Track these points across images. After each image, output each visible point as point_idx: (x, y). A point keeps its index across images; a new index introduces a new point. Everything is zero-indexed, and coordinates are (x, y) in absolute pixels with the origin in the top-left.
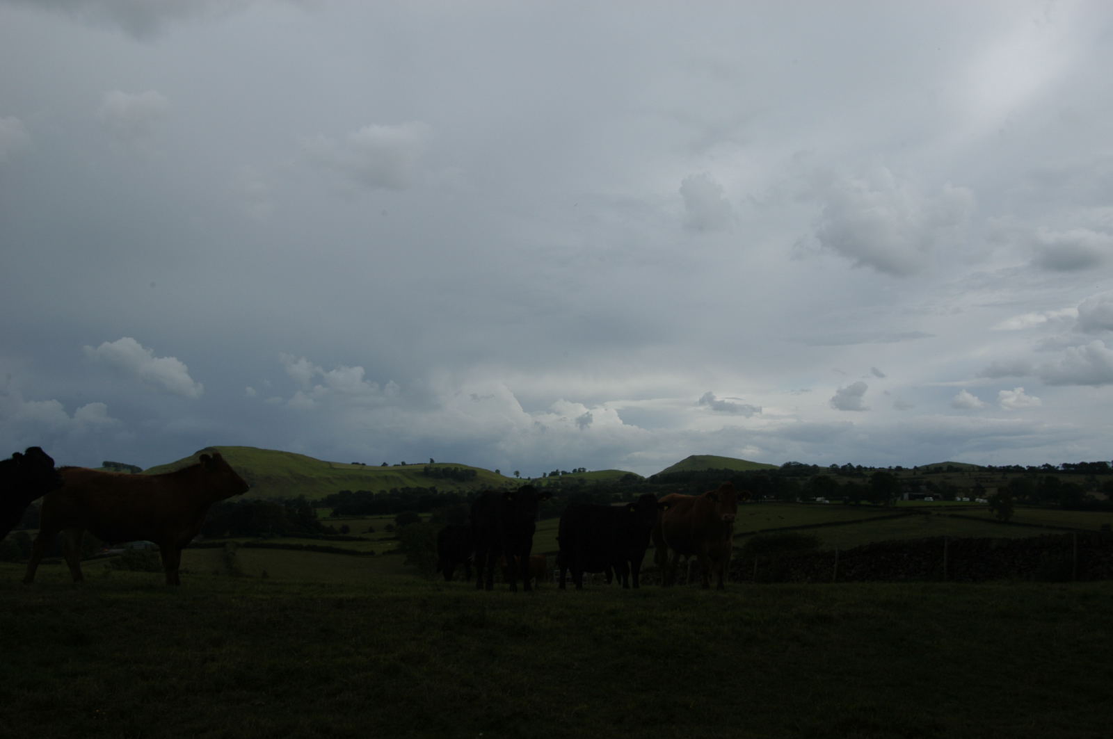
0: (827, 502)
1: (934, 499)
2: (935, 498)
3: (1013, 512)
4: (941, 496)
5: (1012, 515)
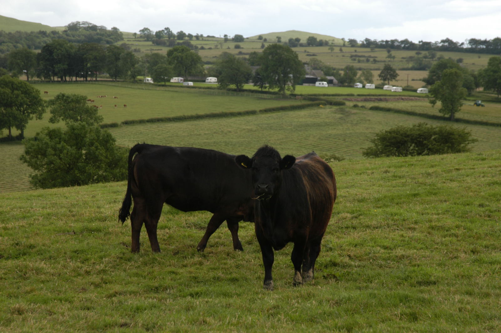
0: (191, 84)
1: (328, 83)
2: (330, 82)
3: (461, 105)
4: (335, 81)
5: (460, 110)
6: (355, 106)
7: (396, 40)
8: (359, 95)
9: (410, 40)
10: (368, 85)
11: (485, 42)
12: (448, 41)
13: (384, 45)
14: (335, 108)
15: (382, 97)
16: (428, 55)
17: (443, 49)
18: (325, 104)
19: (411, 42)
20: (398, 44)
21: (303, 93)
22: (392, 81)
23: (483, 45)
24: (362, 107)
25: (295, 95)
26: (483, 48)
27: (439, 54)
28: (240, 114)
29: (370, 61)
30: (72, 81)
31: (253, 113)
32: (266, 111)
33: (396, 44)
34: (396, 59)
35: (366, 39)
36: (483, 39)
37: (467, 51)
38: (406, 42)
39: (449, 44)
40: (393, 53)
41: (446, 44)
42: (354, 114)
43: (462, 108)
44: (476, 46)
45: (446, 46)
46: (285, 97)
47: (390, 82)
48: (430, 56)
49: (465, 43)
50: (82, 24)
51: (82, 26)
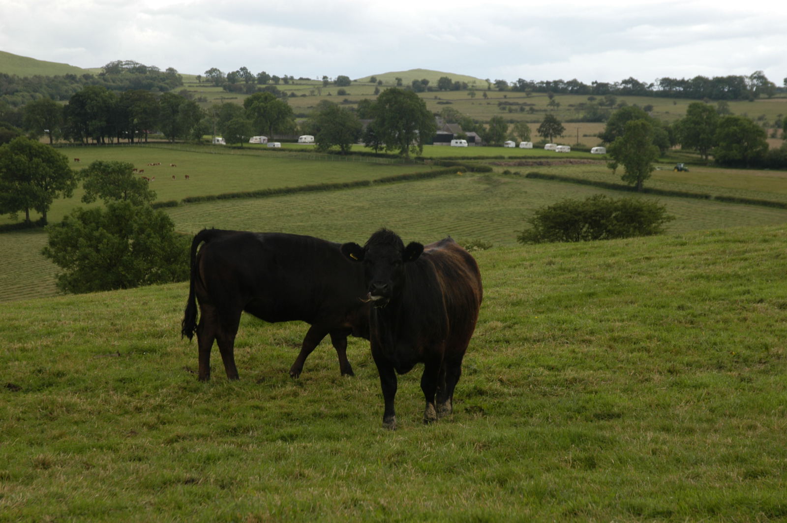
0: (278, 145)
1: (468, 142)
2: (471, 140)
3: (652, 169)
4: (478, 138)
5: (650, 176)
6: (506, 173)
7: (561, 81)
8: (510, 158)
9: (579, 81)
10: (523, 144)
11: (682, 83)
12: (632, 81)
13: (544, 87)
14: (477, 176)
15: (543, 160)
16: (604, 100)
17: (625, 92)
18: (464, 171)
19: (582, 83)
20: (563, 86)
21: (434, 156)
22: (556, 137)
23: (679, 86)
24: (516, 174)
25: (423, 159)
26: (680, 91)
27: (619, 100)
28: (346, 186)
29: (526, 110)
30: (112, 143)
31: (365, 184)
32: (383, 181)
33: (561, 86)
34: (560, 108)
35: (520, 79)
36: (679, 78)
37: (658, 94)
38: (574, 83)
39: (633, 85)
40: (557, 98)
41: (629, 86)
42: (505, 183)
43: (653, 173)
44: (670, 88)
45: (630, 88)
46: (408, 162)
47: (554, 139)
48: (608, 103)
49: (655, 84)
50: (125, 64)
51: (126, 66)
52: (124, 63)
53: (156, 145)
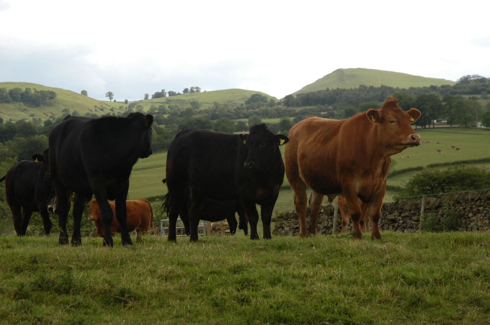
50: (473, 77)
51: (472, 79)
52: (471, 76)
53: (441, 130)
